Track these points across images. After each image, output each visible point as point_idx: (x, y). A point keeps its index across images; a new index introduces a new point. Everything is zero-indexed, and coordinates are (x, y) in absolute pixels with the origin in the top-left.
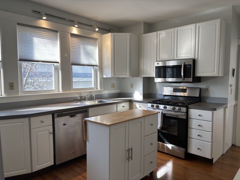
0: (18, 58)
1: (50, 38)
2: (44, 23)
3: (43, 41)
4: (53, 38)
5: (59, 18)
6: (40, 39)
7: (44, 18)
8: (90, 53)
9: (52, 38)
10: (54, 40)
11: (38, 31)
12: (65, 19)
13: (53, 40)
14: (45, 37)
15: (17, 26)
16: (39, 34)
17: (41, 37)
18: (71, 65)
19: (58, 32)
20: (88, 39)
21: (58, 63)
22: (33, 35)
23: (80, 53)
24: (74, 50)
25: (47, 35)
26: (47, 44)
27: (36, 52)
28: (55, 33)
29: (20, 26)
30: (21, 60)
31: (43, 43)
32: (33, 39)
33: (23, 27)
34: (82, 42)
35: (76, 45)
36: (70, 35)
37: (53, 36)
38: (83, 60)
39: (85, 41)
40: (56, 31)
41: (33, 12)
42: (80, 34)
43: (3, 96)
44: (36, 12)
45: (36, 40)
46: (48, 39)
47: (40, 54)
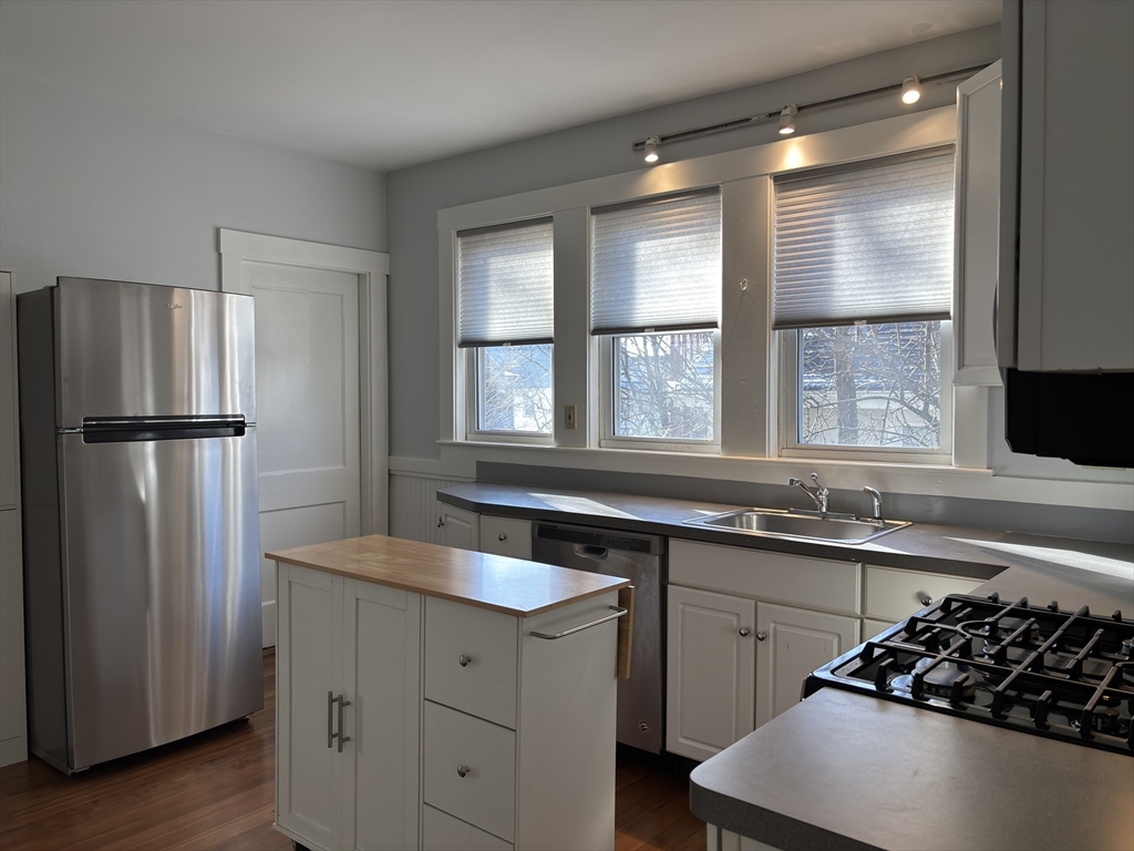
0: (592, 322)
1: (691, 226)
2: (664, 178)
3: (664, 248)
4: (699, 221)
5: (725, 128)
7: (652, 158)
8: (893, 246)
9: (698, 225)
10: (705, 231)
11: (649, 213)
12: (748, 120)
13: (699, 232)
14: (671, 229)
15: (593, 220)
16: (661, 224)
17: (659, 234)
18: (774, 329)
19: (722, 190)
20: (887, 170)
21: (713, 325)
22: (635, 232)
23: (830, 262)
24: (795, 250)
25: (678, 221)
26: (675, 256)
27: (639, 293)
28: (710, 199)
29: (602, 217)
30: (598, 331)
31: (663, 255)
32: (634, 250)
33: (608, 216)
34: (841, 201)
35: (809, 225)
36: (770, 184)
37: (701, 213)
38: (843, 293)
39: (866, 184)
40: (714, 190)
41: (636, 151)
42: (823, 162)
43: (551, 444)
44: (640, 147)
45: (646, 250)
46: (683, 234)
47: (652, 298)
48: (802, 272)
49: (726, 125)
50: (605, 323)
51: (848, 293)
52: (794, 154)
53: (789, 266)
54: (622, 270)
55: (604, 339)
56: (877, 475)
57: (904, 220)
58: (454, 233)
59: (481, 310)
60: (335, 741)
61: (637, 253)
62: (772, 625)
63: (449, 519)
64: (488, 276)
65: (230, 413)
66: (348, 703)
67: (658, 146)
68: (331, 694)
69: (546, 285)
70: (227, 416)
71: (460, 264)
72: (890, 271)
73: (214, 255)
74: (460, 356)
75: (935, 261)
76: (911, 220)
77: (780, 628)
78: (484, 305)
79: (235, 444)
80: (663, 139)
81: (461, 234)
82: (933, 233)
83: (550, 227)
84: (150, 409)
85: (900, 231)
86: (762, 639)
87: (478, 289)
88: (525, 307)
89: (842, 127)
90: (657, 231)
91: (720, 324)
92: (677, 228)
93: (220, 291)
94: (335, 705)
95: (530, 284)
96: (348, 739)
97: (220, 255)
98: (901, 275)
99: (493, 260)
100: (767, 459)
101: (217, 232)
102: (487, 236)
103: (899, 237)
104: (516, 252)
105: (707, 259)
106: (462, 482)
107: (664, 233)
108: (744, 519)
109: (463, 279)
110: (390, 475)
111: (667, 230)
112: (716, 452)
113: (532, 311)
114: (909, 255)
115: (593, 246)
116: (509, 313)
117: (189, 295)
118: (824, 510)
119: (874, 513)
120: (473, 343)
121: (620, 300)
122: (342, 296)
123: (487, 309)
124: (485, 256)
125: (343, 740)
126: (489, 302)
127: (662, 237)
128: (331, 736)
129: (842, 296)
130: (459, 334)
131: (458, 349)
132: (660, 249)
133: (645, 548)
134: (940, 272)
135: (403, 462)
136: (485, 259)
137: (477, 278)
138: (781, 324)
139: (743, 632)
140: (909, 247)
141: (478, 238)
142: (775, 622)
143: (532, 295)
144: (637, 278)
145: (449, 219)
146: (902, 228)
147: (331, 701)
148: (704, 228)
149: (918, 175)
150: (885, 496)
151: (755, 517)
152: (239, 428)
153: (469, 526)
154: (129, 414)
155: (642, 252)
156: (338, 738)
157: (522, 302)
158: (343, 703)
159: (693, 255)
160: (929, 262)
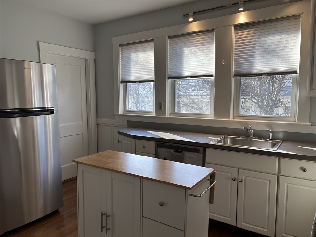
0: (168, 75)
1: (204, 43)
2: (195, 26)
3: (194, 50)
4: (207, 41)
5: (217, 9)
6: (191, 48)
7: (191, 19)
10: (209, 44)
11: (188, 38)
12: (225, 6)
13: (207, 45)
18: (233, 77)
19: (215, 30)
20: (276, 23)
21: (212, 76)
22: (183, 45)
23: (254, 55)
24: (241, 51)
25: (199, 41)
26: (198, 53)
27: (185, 65)
28: (211, 34)
29: (172, 40)
30: (170, 78)
31: (194, 52)
32: (183, 51)
33: (174, 39)
34: (259, 34)
35: (246, 42)
36: (233, 28)
37: (207, 39)
38: (258, 65)
39: (268, 28)
40: (212, 31)
41: (184, 17)
42: (253, 21)
43: (154, 115)
44: (186, 16)
45: (187, 51)
46: (201, 45)
47: (190, 67)
48: (243, 58)
49: (217, 8)
50: (173, 75)
51: (260, 65)
52: (242, 18)
53: (239, 56)
54: (179, 57)
55: (171, 81)
56: (269, 125)
57: (282, 40)
58: (118, 45)
59: (128, 71)
60: (104, 229)
61: (184, 51)
62: (244, 177)
63: (122, 140)
64: (131, 60)
65: (46, 107)
66: (109, 216)
67: (193, 15)
68: (102, 213)
69: (151, 63)
70: (45, 108)
71: (120, 56)
72: (276, 58)
73: (37, 51)
74: (121, 86)
75: (292, 54)
76: (284, 40)
77: (247, 178)
78: (129, 69)
79: (50, 117)
80: (194, 13)
81: (121, 45)
82: (292, 45)
83: (152, 43)
84: (17, 106)
85: (280, 44)
86: (241, 182)
87: (127, 64)
88: (144, 70)
89: (260, 8)
90: (191, 44)
91: (214, 75)
92: (198, 43)
93: (40, 62)
94: (104, 217)
95: (145, 62)
96: (109, 229)
97: (39, 51)
98: (280, 59)
99: (132, 54)
100: (230, 120)
101: (38, 43)
102: (130, 46)
103: (279, 46)
104: (140, 51)
105: (209, 54)
106: (123, 127)
107: (194, 45)
108: (226, 140)
109: (121, 61)
110: (97, 125)
111: (195, 44)
112: (212, 117)
113: (146, 71)
114: (283, 52)
115: (168, 49)
116: (138, 72)
117: (30, 64)
118: (252, 136)
119: (270, 138)
120: (125, 82)
121: (178, 68)
122: (80, 66)
123: (130, 71)
124: (129, 53)
125: (107, 229)
126: (131, 68)
127: (193, 46)
128: (102, 227)
129: (258, 66)
130: (120, 79)
131: (120, 84)
132: (192, 50)
133: (197, 151)
134: (294, 58)
135: (102, 121)
136: (129, 54)
137: (127, 60)
138: (236, 75)
139: (233, 179)
140: (283, 50)
141: (127, 47)
142: (245, 176)
143: (146, 66)
144: (184, 60)
145: (116, 41)
146: (281, 43)
147: (102, 214)
148: (208, 43)
149: (287, 25)
150: (273, 132)
151: (229, 139)
152: (52, 112)
153: (131, 143)
154: (10, 107)
155: (186, 51)
156: (105, 228)
157: (143, 68)
158: (107, 216)
159: (204, 52)
160: (290, 54)
